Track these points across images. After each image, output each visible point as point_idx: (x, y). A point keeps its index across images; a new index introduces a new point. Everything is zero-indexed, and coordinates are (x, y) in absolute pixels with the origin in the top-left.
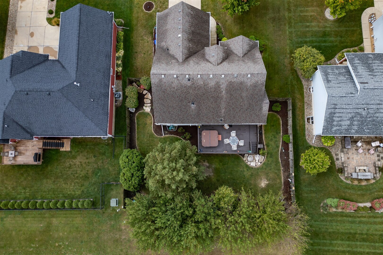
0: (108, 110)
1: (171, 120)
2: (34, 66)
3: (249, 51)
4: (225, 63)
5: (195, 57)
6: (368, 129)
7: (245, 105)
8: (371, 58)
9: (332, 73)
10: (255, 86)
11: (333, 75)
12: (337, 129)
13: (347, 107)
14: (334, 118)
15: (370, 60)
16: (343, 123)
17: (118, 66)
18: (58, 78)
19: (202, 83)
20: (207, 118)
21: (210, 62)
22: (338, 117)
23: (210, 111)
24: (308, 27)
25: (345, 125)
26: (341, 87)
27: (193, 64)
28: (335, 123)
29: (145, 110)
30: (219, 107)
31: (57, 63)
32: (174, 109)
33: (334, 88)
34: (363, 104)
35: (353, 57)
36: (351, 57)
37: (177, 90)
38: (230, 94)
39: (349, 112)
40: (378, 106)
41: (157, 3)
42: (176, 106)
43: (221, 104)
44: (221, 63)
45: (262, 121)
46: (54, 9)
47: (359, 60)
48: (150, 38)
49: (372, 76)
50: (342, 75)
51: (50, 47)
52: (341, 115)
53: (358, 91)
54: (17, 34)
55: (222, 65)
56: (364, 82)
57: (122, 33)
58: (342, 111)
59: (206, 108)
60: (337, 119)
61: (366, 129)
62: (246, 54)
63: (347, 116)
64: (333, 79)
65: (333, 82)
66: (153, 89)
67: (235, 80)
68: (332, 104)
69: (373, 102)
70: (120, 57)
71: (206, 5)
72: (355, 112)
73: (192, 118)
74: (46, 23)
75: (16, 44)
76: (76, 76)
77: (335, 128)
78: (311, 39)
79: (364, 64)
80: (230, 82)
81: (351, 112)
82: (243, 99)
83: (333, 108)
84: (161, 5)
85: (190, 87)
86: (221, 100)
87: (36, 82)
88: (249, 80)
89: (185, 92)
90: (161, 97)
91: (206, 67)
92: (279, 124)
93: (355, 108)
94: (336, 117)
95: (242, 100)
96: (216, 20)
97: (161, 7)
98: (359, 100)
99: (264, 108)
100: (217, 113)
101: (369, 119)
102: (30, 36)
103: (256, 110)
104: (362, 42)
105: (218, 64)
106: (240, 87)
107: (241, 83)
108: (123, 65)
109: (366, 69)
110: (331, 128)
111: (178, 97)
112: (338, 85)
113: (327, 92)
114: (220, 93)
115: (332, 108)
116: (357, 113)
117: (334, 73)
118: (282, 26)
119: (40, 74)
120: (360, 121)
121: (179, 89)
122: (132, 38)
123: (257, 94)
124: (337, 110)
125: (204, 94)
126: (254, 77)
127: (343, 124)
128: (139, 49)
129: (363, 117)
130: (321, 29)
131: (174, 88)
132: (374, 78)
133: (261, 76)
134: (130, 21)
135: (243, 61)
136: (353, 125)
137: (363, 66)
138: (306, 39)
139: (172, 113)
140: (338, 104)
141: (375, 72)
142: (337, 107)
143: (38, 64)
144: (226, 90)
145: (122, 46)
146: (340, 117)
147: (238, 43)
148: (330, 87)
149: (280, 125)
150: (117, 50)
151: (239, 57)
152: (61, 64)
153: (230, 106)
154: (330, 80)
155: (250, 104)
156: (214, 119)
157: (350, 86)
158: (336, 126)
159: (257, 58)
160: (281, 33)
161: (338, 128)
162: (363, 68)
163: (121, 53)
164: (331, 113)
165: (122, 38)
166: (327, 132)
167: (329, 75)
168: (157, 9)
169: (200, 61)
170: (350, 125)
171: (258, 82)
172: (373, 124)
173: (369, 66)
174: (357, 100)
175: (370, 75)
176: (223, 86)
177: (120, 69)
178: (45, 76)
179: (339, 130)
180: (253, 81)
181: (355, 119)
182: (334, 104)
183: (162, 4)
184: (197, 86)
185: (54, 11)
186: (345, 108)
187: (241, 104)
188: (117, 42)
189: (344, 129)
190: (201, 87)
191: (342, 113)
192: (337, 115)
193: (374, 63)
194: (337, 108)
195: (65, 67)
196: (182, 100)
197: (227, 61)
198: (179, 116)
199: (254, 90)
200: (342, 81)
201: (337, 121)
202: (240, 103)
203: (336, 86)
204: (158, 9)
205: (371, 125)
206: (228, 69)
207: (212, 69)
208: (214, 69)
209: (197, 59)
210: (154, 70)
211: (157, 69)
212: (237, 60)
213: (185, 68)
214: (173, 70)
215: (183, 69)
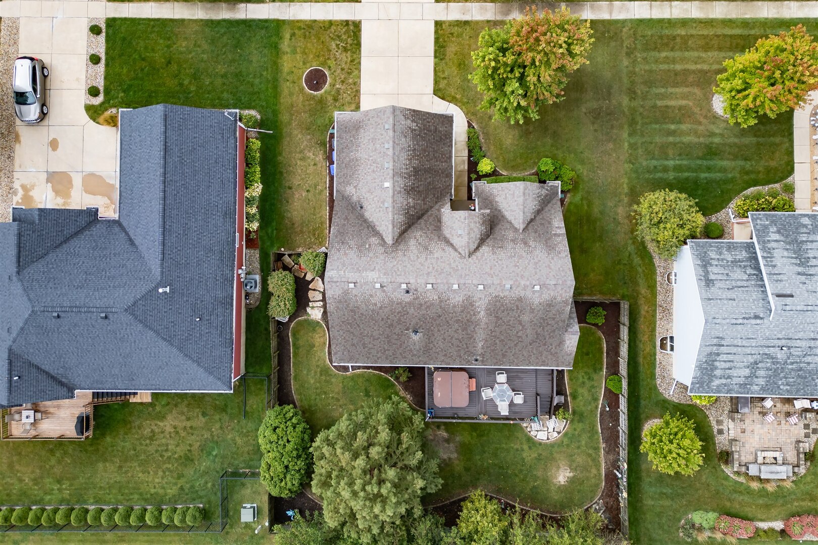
0: (231, 333)
1: (368, 358)
2: (67, 240)
3: (539, 212)
4: (484, 249)
5: (421, 229)
6: (787, 384)
7: (527, 336)
8: (805, 226)
9: (718, 259)
10: (549, 305)
11: (719, 267)
12: (722, 384)
13: (745, 343)
14: (717, 364)
15: (803, 233)
16: (734, 373)
17: (250, 218)
18: (122, 275)
19: (436, 297)
20: (445, 355)
21: (452, 245)
22: (725, 361)
23: (452, 344)
24: (673, 133)
25: (740, 377)
26: (734, 300)
27: (416, 251)
28: (718, 373)
29: (309, 315)
30: (471, 338)
31: (117, 229)
32: (374, 340)
33: (719, 301)
34: (778, 339)
35: (768, 223)
36: (761, 224)
37: (381, 308)
38: (495, 317)
39: (749, 352)
40: (812, 344)
41: (335, 71)
42: (380, 334)
43: (476, 333)
44: (477, 248)
45: (563, 363)
46: (100, 83)
47: (778, 232)
48: (321, 156)
49: (803, 278)
50: (740, 266)
51: (98, 174)
52: (731, 357)
53: (771, 311)
54: (20, 142)
55: (478, 254)
56: (784, 293)
57: (256, 144)
58: (734, 350)
59: (445, 340)
60: (723, 365)
61: (783, 384)
62: (532, 220)
63: (745, 360)
64: (720, 277)
65: (718, 284)
66: (330, 307)
67: (507, 293)
68: (713, 336)
69: (800, 335)
70: (253, 198)
71: (444, 78)
72: (761, 352)
73: (414, 355)
74: (84, 117)
75: (20, 167)
76: (162, 272)
77: (717, 382)
78: (677, 162)
79: (789, 243)
80: (496, 297)
81: (753, 352)
82: (523, 326)
83: (715, 345)
84: (343, 77)
85: (410, 303)
86: (476, 326)
87: (74, 286)
88: (537, 295)
89: (398, 313)
90: (348, 320)
91: (444, 262)
92: (601, 350)
93: (761, 346)
94: (720, 361)
95: (521, 328)
96: (466, 114)
97: (343, 82)
98: (772, 331)
99: (568, 342)
100: (467, 348)
101: (790, 367)
102: (50, 149)
103: (552, 345)
104: (791, 171)
105: (470, 255)
106: (517, 306)
107: (520, 299)
108: (260, 217)
109: (792, 258)
110: (709, 382)
111: (383, 319)
112: (730, 294)
113: (705, 313)
114: (474, 315)
115: (712, 345)
116: (766, 354)
117: (722, 260)
118: (615, 131)
119: (83, 263)
120: (771, 370)
121: (386, 307)
122: (280, 154)
123: (554, 319)
124: (724, 349)
125: (440, 316)
126: (548, 289)
127: (735, 375)
128: (296, 181)
129: (778, 363)
130: (702, 140)
131: (376, 305)
132: (807, 282)
133: (562, 289)
134: (275, 113)
135: (525, 243)
136: (757, 377)
137: (787, 249)
138: (666, 163)
139: (371, 346)
140: (726, 336)
141: (812, 266)
142: (723, 342)
143: (76, 234)
144: (487, 309)
145: (258, 175)
146: (730, 361)
147: (514, 197)
148: (710, 299)
149: (602, 353)
150: (247, 184)
151: (516, 230)
152: (127, 234)
153: (495, 337)
154: (711, 280)
155: (537, 334)
156: (461, 357)
157: (754, 297)
158: (721, 378)
159: (555, 234)
160: (611, 145)
161: (724, 381)
162: (786, 254)
163: (257, 190)
164: (711, 353)
165: (258, 155)
166: (701, 389)
167: (711, 265)
168: (334, 86)
169: (431, 239)
170: (749, 377)
171: (555, 299)
172: (799, 376)
173: (800, 249)
174: (766, 330)
175: (799, 274)
176: (481, 305)
177: (255, 226)
178: (95, 269)
179: (725, 386)
180: (546, 296)
181: (760, 365)
182: (718, 338)
183: (346, 75)
184: (425, 303)
185: (102, 89)
186: (740, 344)
187: (520, 334)
188: (247, 165)
189: (736, 384)
190: (432, 304)
191: (735, 354)
192: (725, 357)
193: (812, 242)
194: (723, 346)
195: (137, 242)
196: (392, 325)
197: (489, 241)
198: (385, 351)
199: (547, 311)
200: (739, 284)
201: (721, 369)
202: (517, 332)
203: (724, 296)
204: (337, 86)
205: (793, 378)
206: (491, 269)
207: (457, 266)
208: (462, 268)
209: (426, 233)
210: (333, 270)
211: (338, 267)
212: (512, 240)
213: (398, 262)
214: (373, 271)
215: (394, 266)
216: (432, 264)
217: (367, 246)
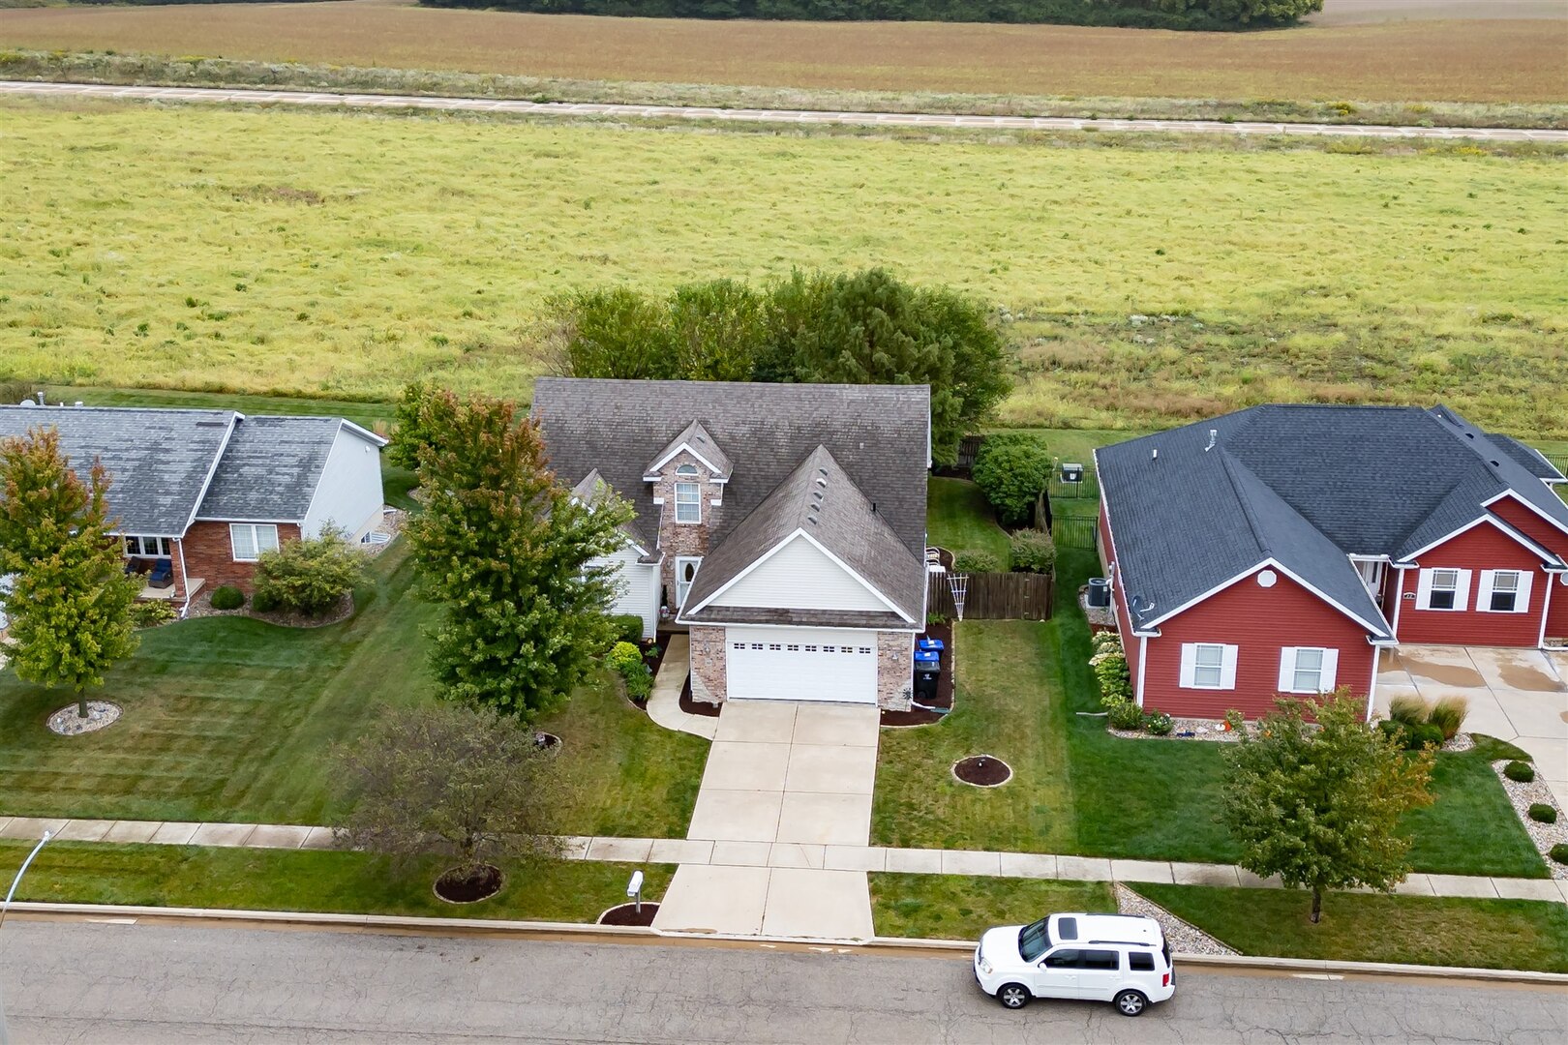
206: (660, 403)
207: (714, 407)
208: (706, 404)
209: (760, 470)
210: (918, 403)
211: (909, 406)
212: (614, 454)
213: (811, 414)
214: (852, 401)
215: (816, 409)
216: (754, 413)
217: (862, 444)
